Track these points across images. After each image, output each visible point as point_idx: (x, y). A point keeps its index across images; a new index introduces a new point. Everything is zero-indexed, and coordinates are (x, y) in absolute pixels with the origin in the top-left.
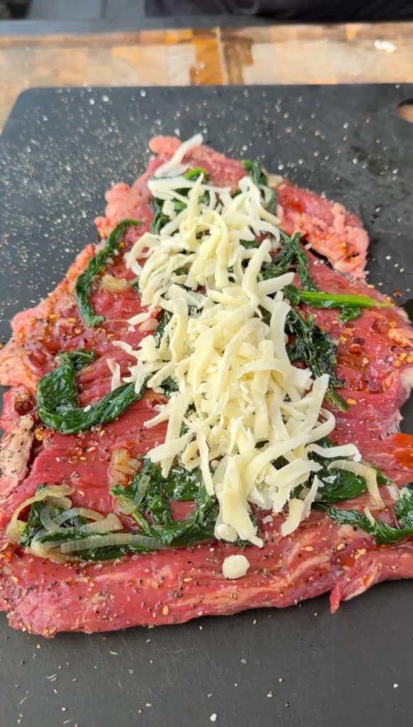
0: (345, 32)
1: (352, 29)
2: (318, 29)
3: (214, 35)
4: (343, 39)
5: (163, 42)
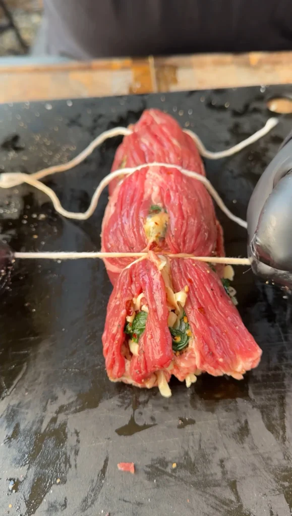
0: (249, 59)
1: (255, 57)
2: (228, 58)
3: (148, 63)
4: (248, 65)
5: (109, 68)
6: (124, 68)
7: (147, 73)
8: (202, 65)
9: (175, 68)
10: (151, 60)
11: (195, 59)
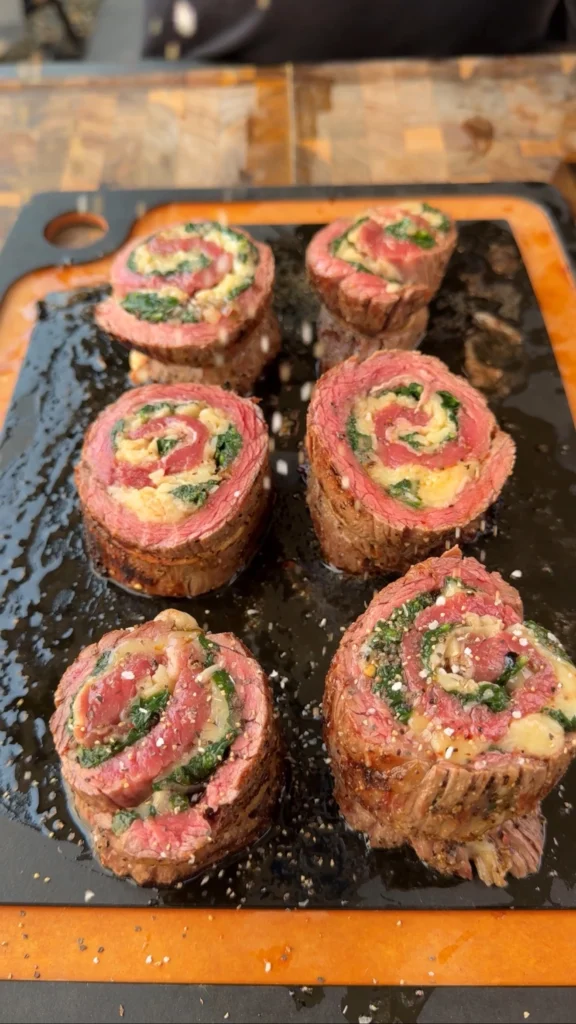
0: (457, 68)
1: (468, 65)
2: (422, 66)
3: (283, 75)
4: (455, 78)
5: (217, 83)
6: (242, 83)
7: (281, 92)
8: (374, 79)
9: (328, 83)
10: (289, 70)
11: (365, 68)
